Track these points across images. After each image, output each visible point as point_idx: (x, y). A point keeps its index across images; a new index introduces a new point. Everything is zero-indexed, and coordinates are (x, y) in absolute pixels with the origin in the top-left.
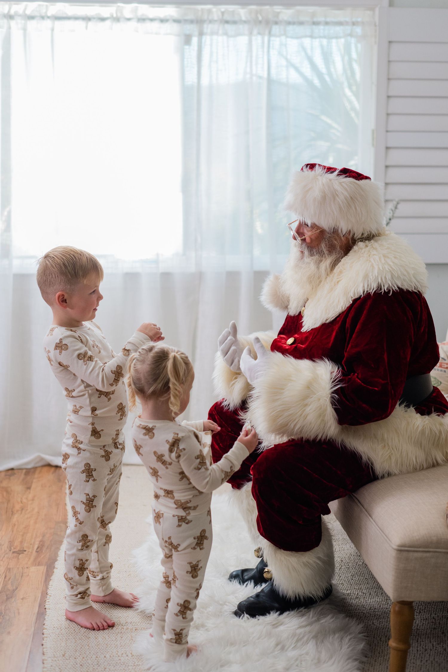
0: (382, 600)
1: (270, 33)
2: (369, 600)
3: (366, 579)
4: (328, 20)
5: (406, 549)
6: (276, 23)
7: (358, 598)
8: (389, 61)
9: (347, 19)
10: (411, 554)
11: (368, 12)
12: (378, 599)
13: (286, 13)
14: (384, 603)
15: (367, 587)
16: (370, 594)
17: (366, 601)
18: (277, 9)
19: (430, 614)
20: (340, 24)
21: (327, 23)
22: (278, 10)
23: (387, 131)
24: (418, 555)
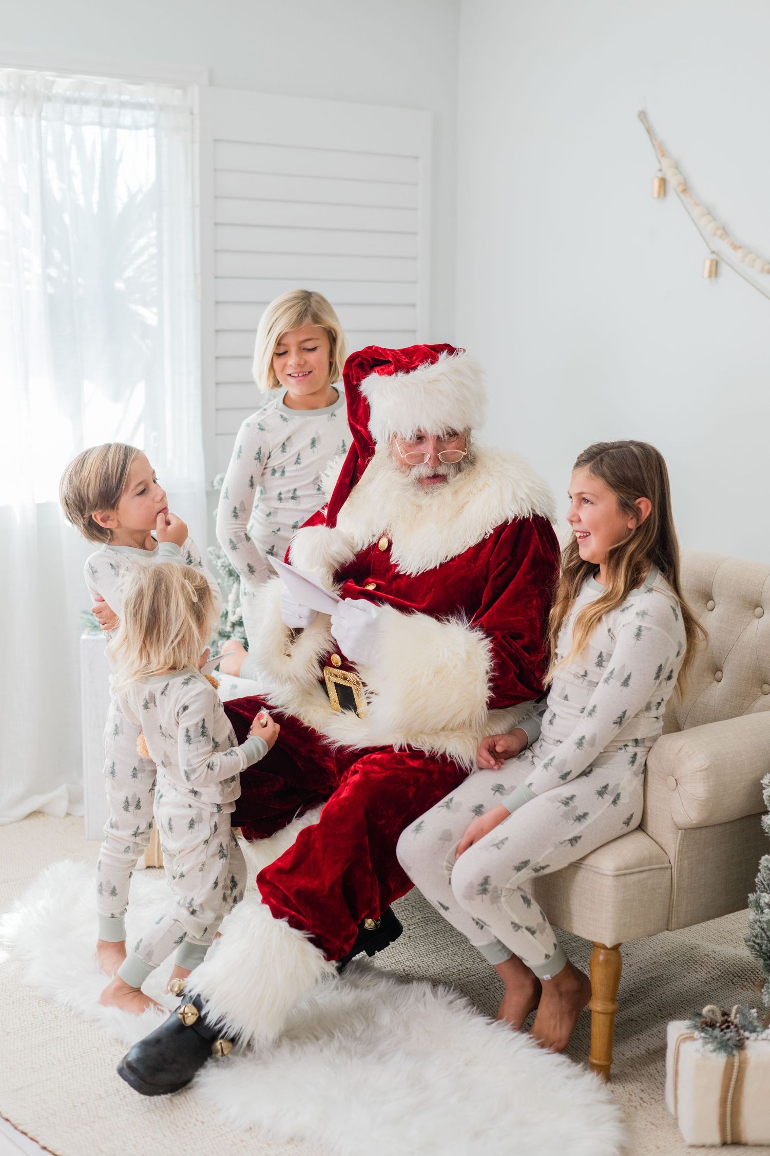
1: (40, 115)
4: (123, 99)
5: (622, 872)
6: (49, 99)
9: (152, 100)
11: (179, 92)
13: (63, 85)
18: (49, 76)
20: (142, 107)
21: (123, 105)
22: (51, 79)
23: (216, 277)
24: (635, 877)
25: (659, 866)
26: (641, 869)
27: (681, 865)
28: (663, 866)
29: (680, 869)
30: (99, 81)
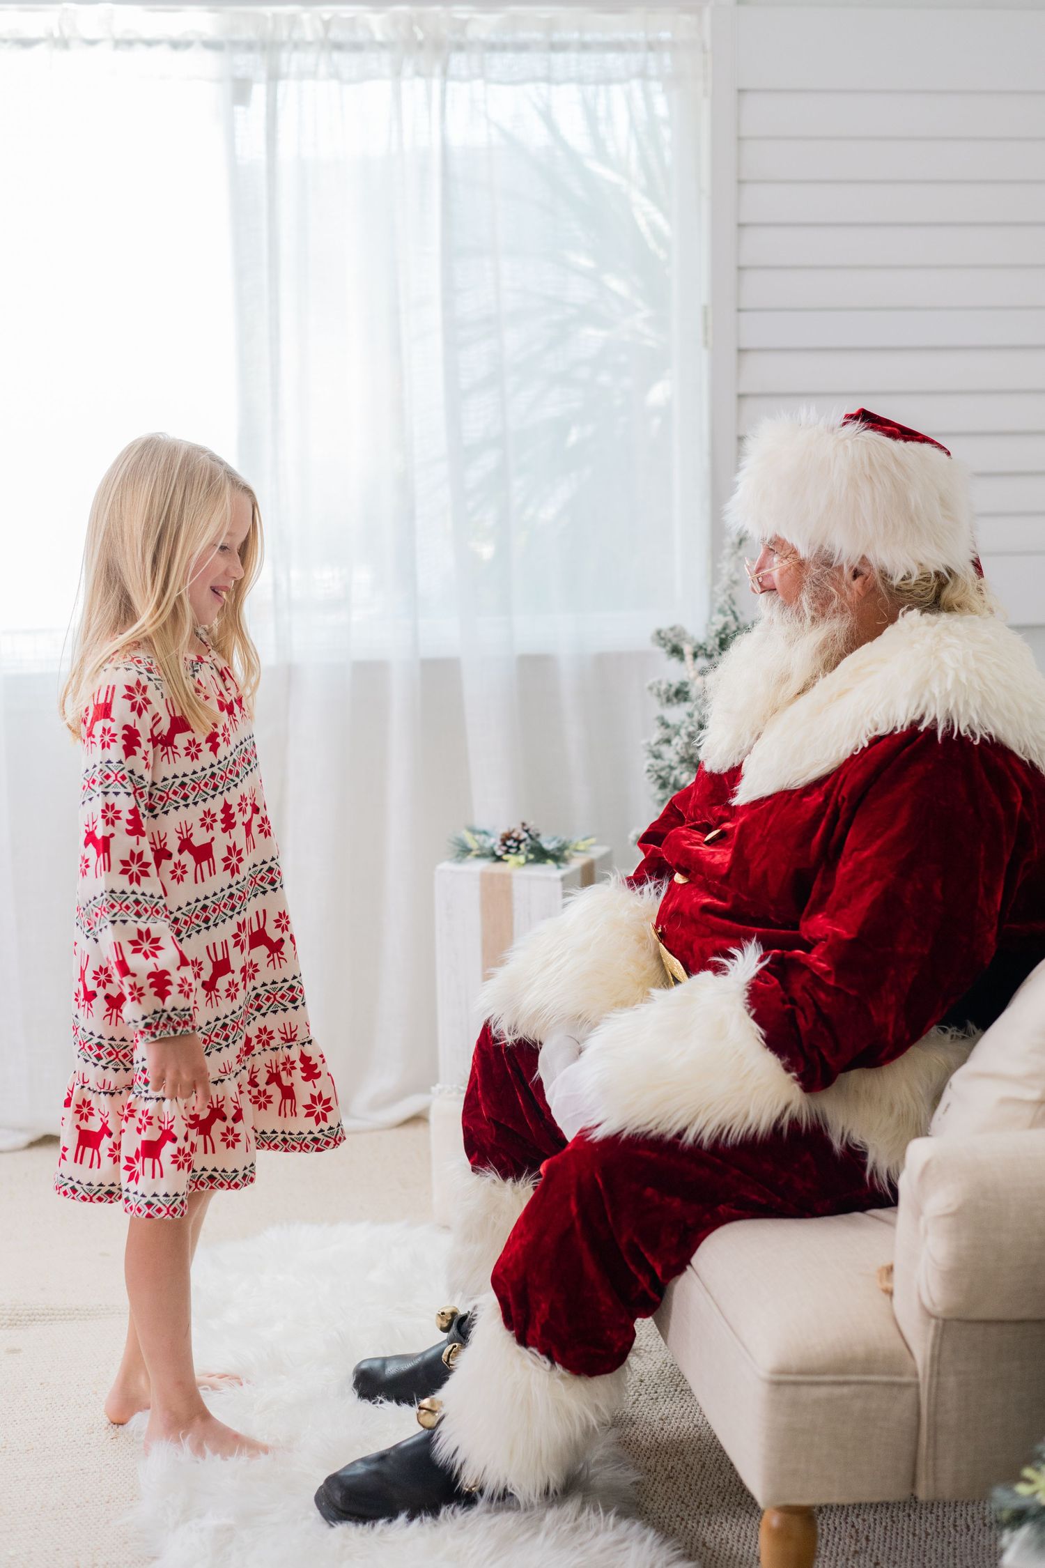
0: (730, 1482)
1: (445, 72)
2: (699, 1483)
3: (696, 1426)
4: (588, 37)
5: (792, 1378)
6: (460, 47)
7: (672, 1478)
8: (740, 139)
9: (636, 37)
10: (804, 1390)
11: (686, 18)
12: (721, 1481)
13: (484, 24)
14: (735, 1489)
15: (696, 1448)
16: (703, 1467)
17: (691, 1485)
18: (461, 12)
19: (843, 1516)
20: (618, 47)
21: (586, 47)
22: (465, 16)
23: (739, 310)
24: (822, 1392)
25: (885, 1378)
26: (841, 1378)
27: (938, 1383)
28: (897, 1379)
29: (937, 1389)
30: (545, 12)
